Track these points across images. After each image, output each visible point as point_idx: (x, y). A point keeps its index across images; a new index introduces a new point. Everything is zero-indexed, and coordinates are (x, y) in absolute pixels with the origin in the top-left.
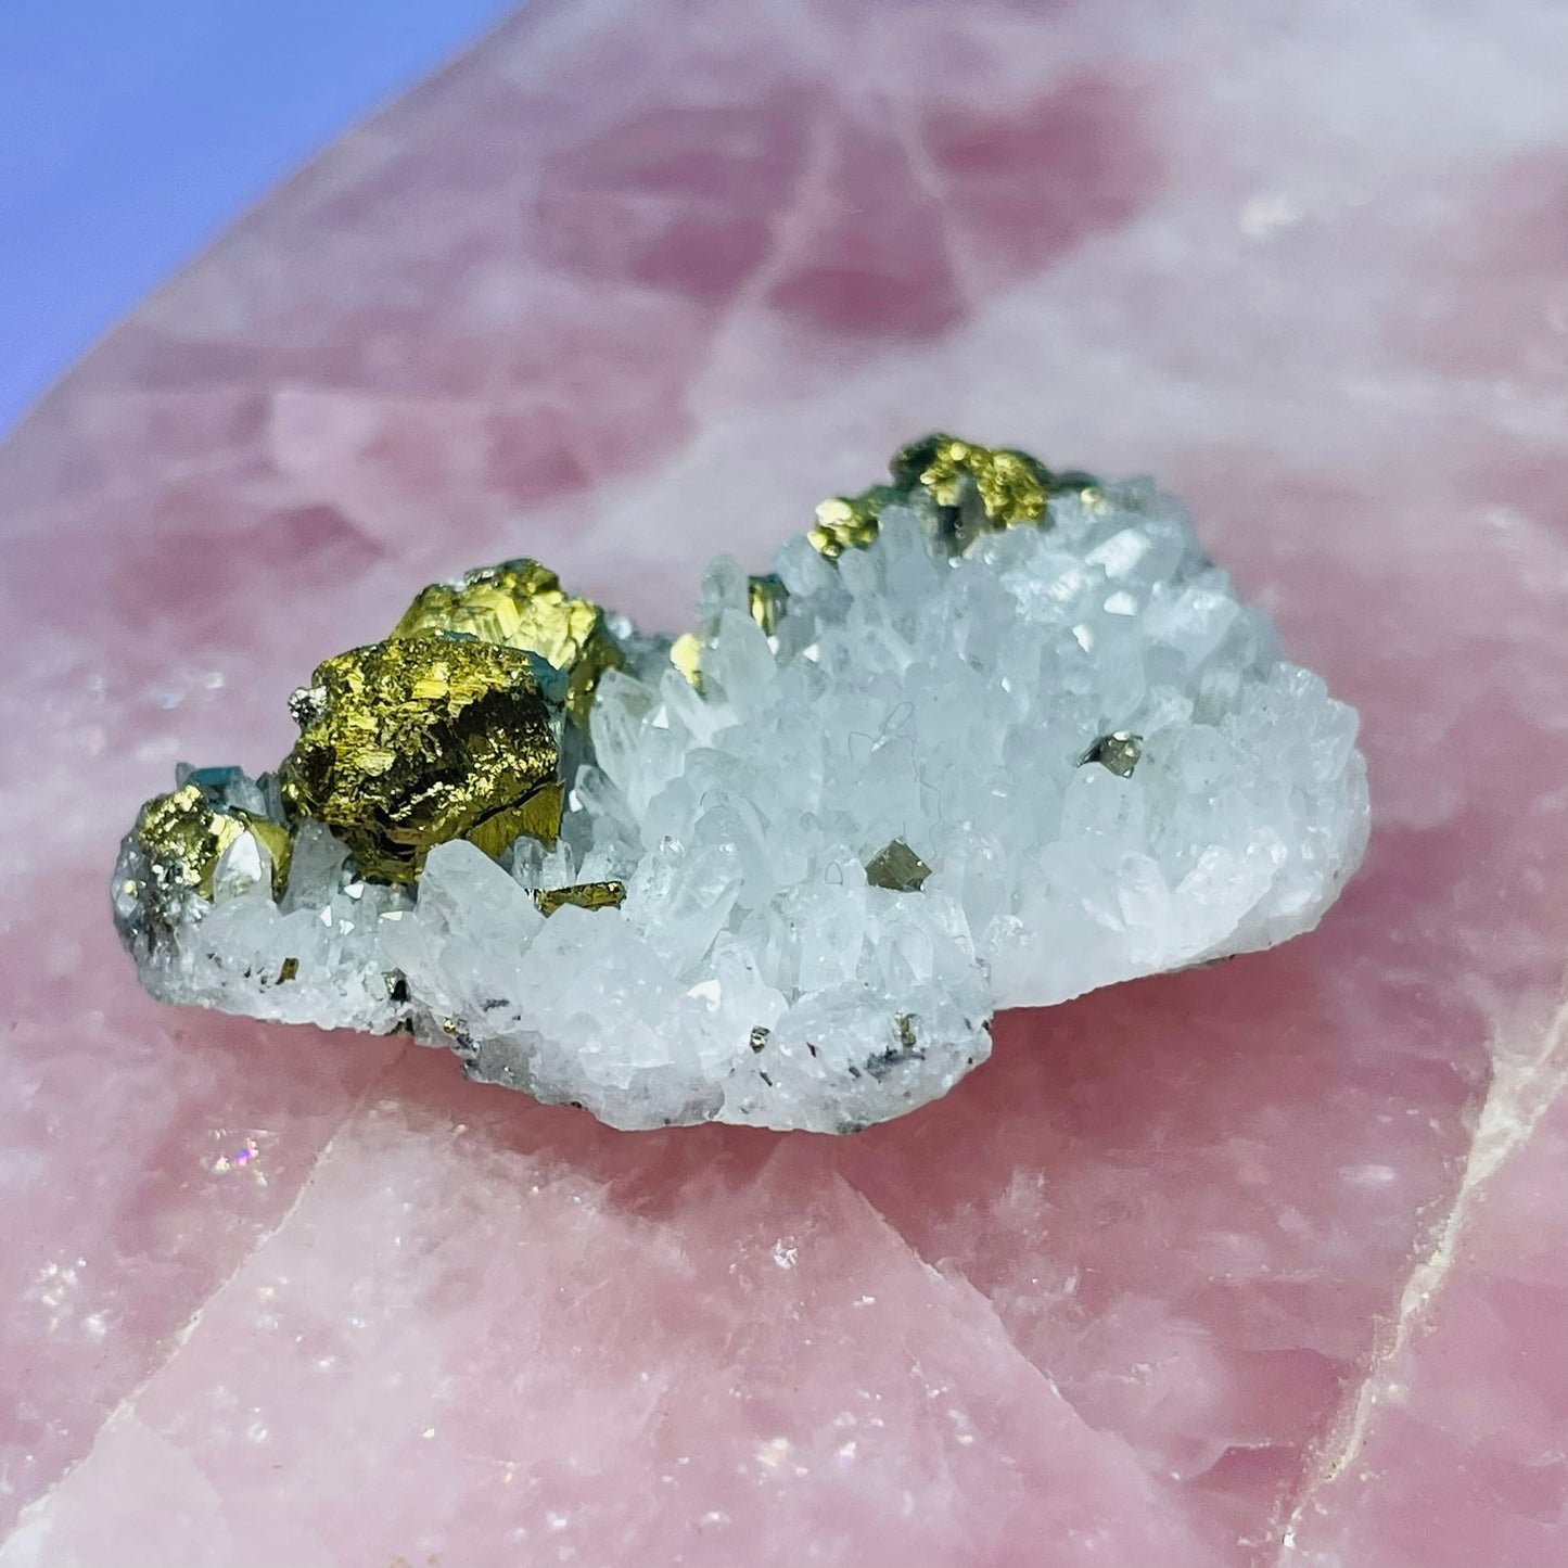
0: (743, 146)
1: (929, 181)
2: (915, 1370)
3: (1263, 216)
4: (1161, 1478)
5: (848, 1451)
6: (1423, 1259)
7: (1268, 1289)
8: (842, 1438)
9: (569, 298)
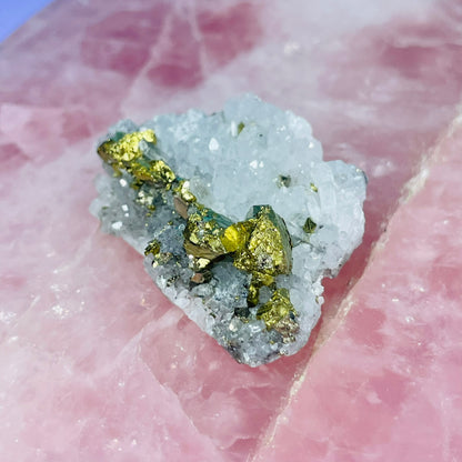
0: (144, 24)
1: (197, 35)
2: (155, 418)
3: (289, 48)
4: (218, 448)
5: (134, 442)
6: (297, 379)
7: (254, 389)
8: (133, 438)
9: (90, 74)
